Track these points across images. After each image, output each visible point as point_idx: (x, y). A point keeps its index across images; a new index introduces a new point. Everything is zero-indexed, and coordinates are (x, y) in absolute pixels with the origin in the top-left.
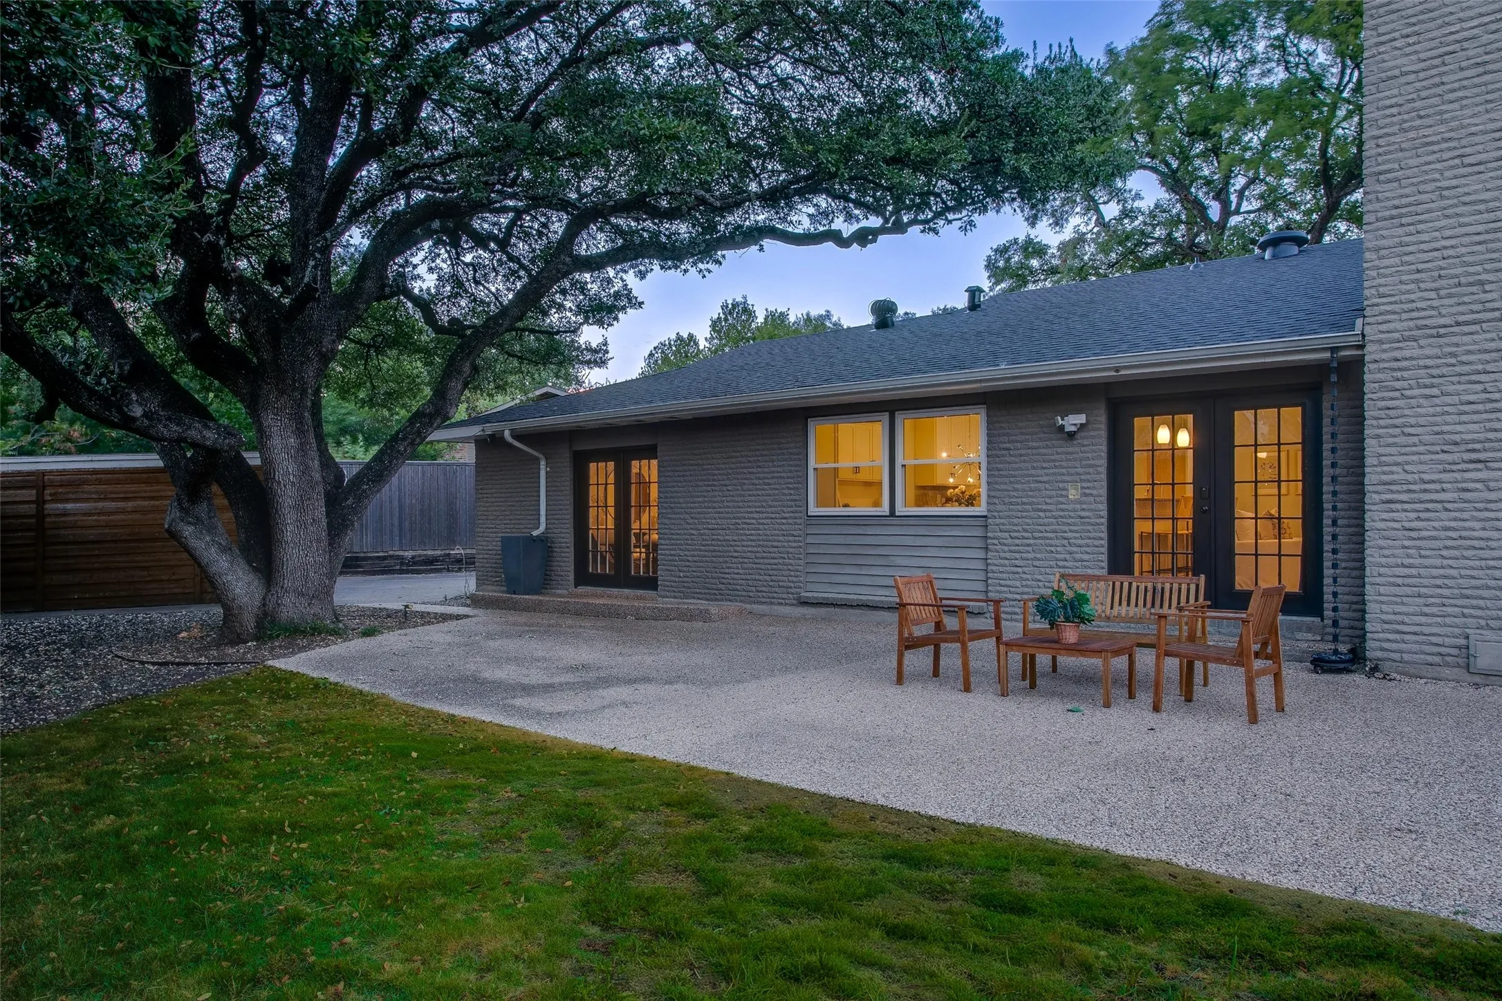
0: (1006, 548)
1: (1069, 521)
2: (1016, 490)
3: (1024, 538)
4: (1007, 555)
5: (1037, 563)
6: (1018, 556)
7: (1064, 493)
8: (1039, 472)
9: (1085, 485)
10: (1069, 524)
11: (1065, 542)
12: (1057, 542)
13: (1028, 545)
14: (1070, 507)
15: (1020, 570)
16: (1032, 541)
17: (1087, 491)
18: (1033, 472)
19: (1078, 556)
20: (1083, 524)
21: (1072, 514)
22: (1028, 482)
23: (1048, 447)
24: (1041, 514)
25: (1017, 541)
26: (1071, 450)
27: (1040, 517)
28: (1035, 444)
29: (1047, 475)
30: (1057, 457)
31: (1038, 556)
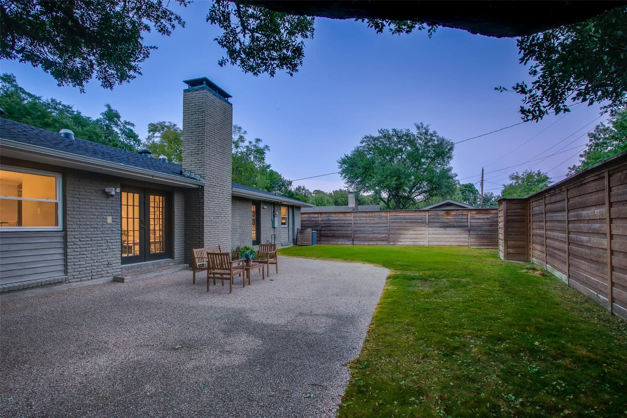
0: (78, 247)
1: (108, 232)
2: (83, 218)
3: (87, 241)
4: (79, 250)
5: (93, 252)
6: (84, 249)
7: (105, 220)
8: (94, 210)
9: (114, 217)
10: (107, 234)
11: (106, 241)
12: (103, 242)
13: (89, 244)
14: (108, 226)
15: (85, 256)
16: (91, 242)
17: (114, 220)
18: (92, 210)
19: (111, 247)
20: (112, 233)
21: (109, 229)
22: (89, 215)
23: (98, 200)
24: (95, 229)
25: (84, 243)
26: (108, 202)
27: (95, 231)
28: (92, 198)
29: (98, 212)
30: (102, 205)
31: (94, 248)
